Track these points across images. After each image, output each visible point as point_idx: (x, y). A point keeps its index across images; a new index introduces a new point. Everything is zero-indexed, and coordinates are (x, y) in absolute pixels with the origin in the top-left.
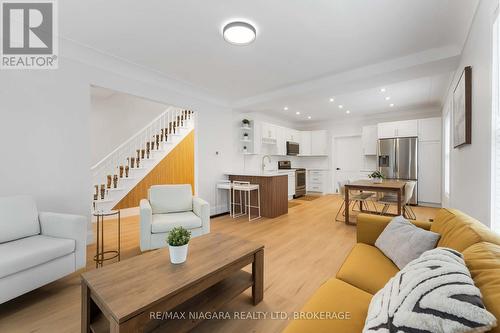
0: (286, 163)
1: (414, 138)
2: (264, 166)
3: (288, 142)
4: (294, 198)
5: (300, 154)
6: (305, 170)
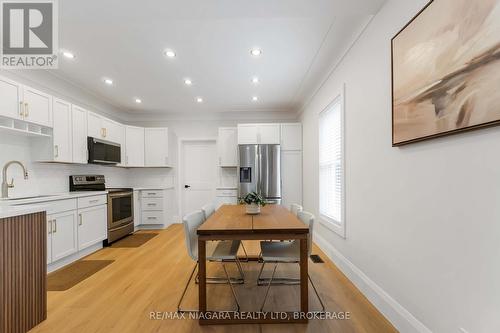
0: (91, 178)
2: (6, 187)
3: (90, 140)
4: (106, 244)
5: (123, 164)
6: (131, 190)
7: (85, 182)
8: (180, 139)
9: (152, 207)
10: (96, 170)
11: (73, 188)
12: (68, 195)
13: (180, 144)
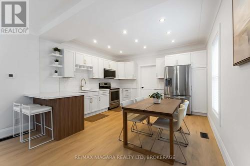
0: (106, 84)
1: (188, 66)
2: (82, 87)
3: (104, 69)
4: (109, 109)
5: (116, 78)
6: (119, 89)
7: (104, 85)
8: (139, 66)
9: (127, 96)
10: (108, 81)
11: (100, 87)
12: (98, 90)
13: (139, 68)
